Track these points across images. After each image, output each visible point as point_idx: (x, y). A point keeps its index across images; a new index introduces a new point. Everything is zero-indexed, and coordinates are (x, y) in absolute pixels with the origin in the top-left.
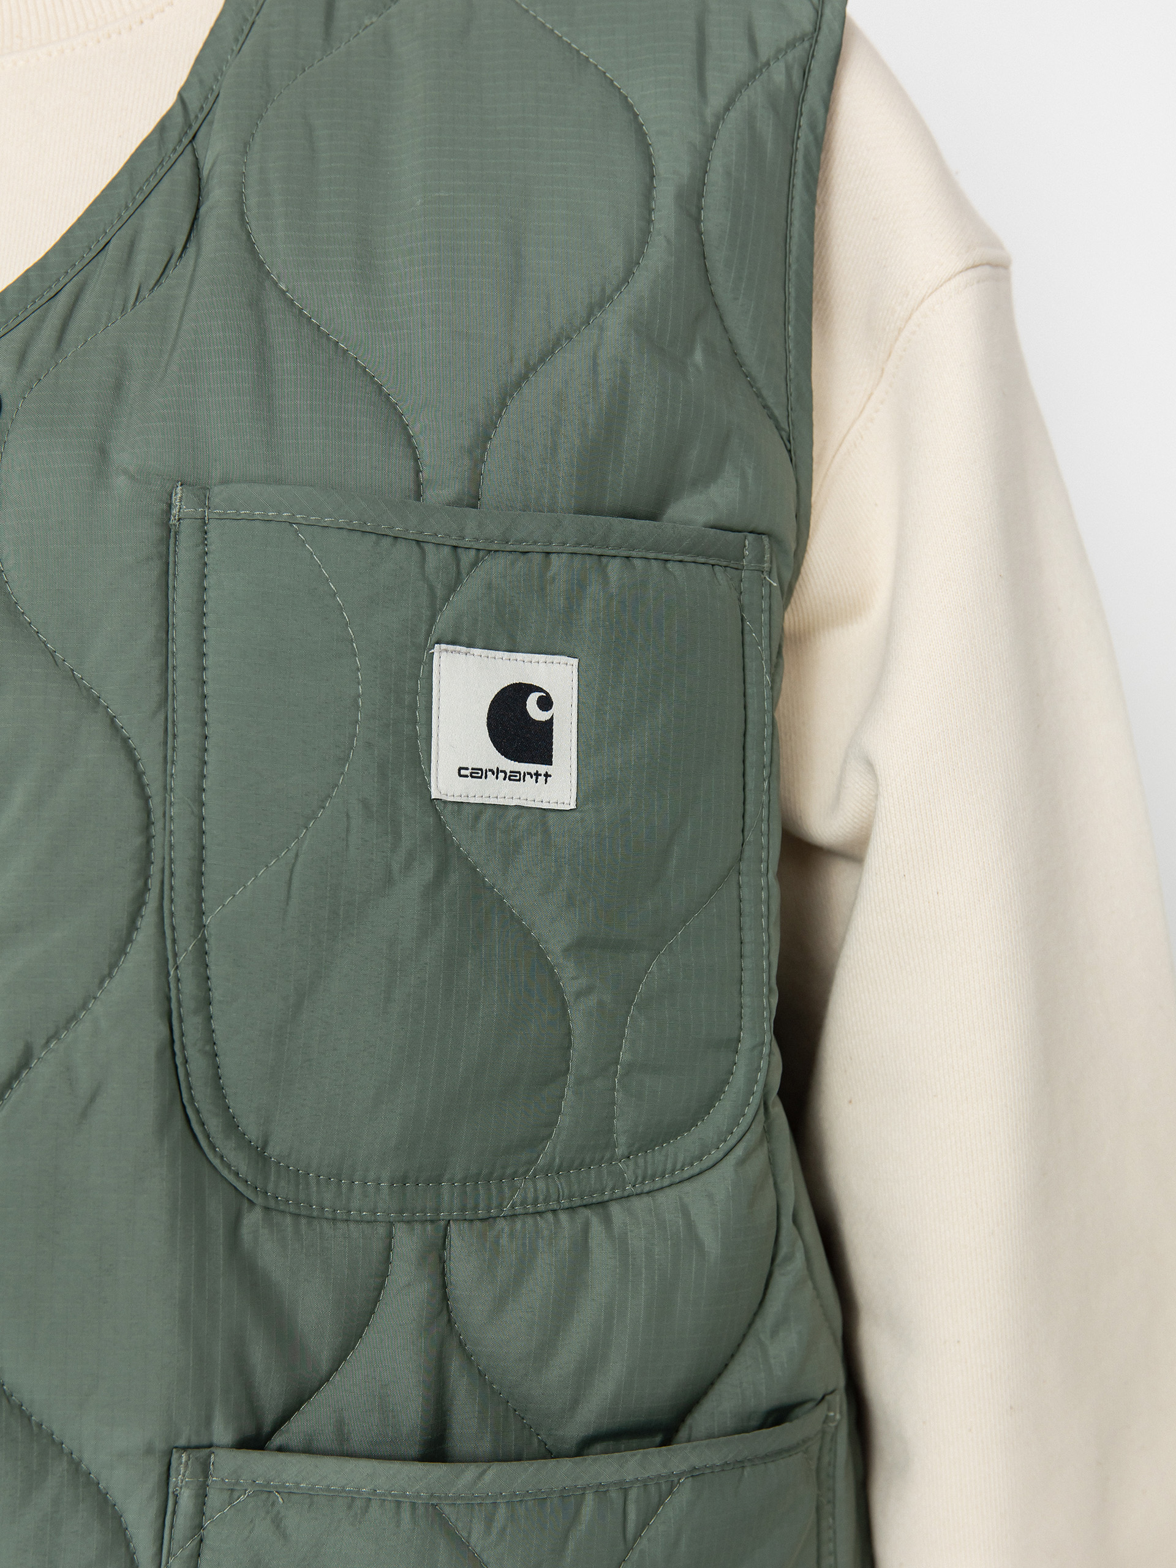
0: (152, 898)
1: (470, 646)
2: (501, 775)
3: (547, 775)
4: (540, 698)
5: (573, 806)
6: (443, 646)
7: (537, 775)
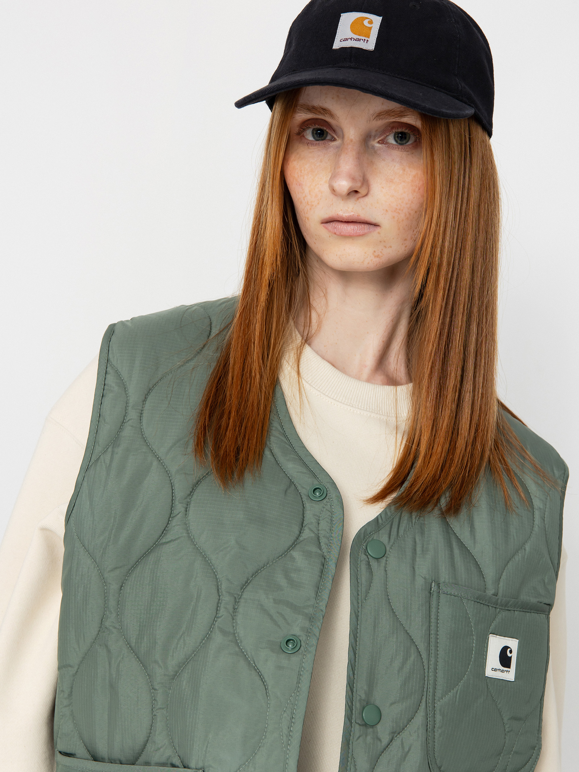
0: (424, 700)
1: (496, 635)
2: (500, 671)
3: (509, 671)
4: (510, 650)
5: (514, 680)
6: (492, 635)
7: (507, 671)
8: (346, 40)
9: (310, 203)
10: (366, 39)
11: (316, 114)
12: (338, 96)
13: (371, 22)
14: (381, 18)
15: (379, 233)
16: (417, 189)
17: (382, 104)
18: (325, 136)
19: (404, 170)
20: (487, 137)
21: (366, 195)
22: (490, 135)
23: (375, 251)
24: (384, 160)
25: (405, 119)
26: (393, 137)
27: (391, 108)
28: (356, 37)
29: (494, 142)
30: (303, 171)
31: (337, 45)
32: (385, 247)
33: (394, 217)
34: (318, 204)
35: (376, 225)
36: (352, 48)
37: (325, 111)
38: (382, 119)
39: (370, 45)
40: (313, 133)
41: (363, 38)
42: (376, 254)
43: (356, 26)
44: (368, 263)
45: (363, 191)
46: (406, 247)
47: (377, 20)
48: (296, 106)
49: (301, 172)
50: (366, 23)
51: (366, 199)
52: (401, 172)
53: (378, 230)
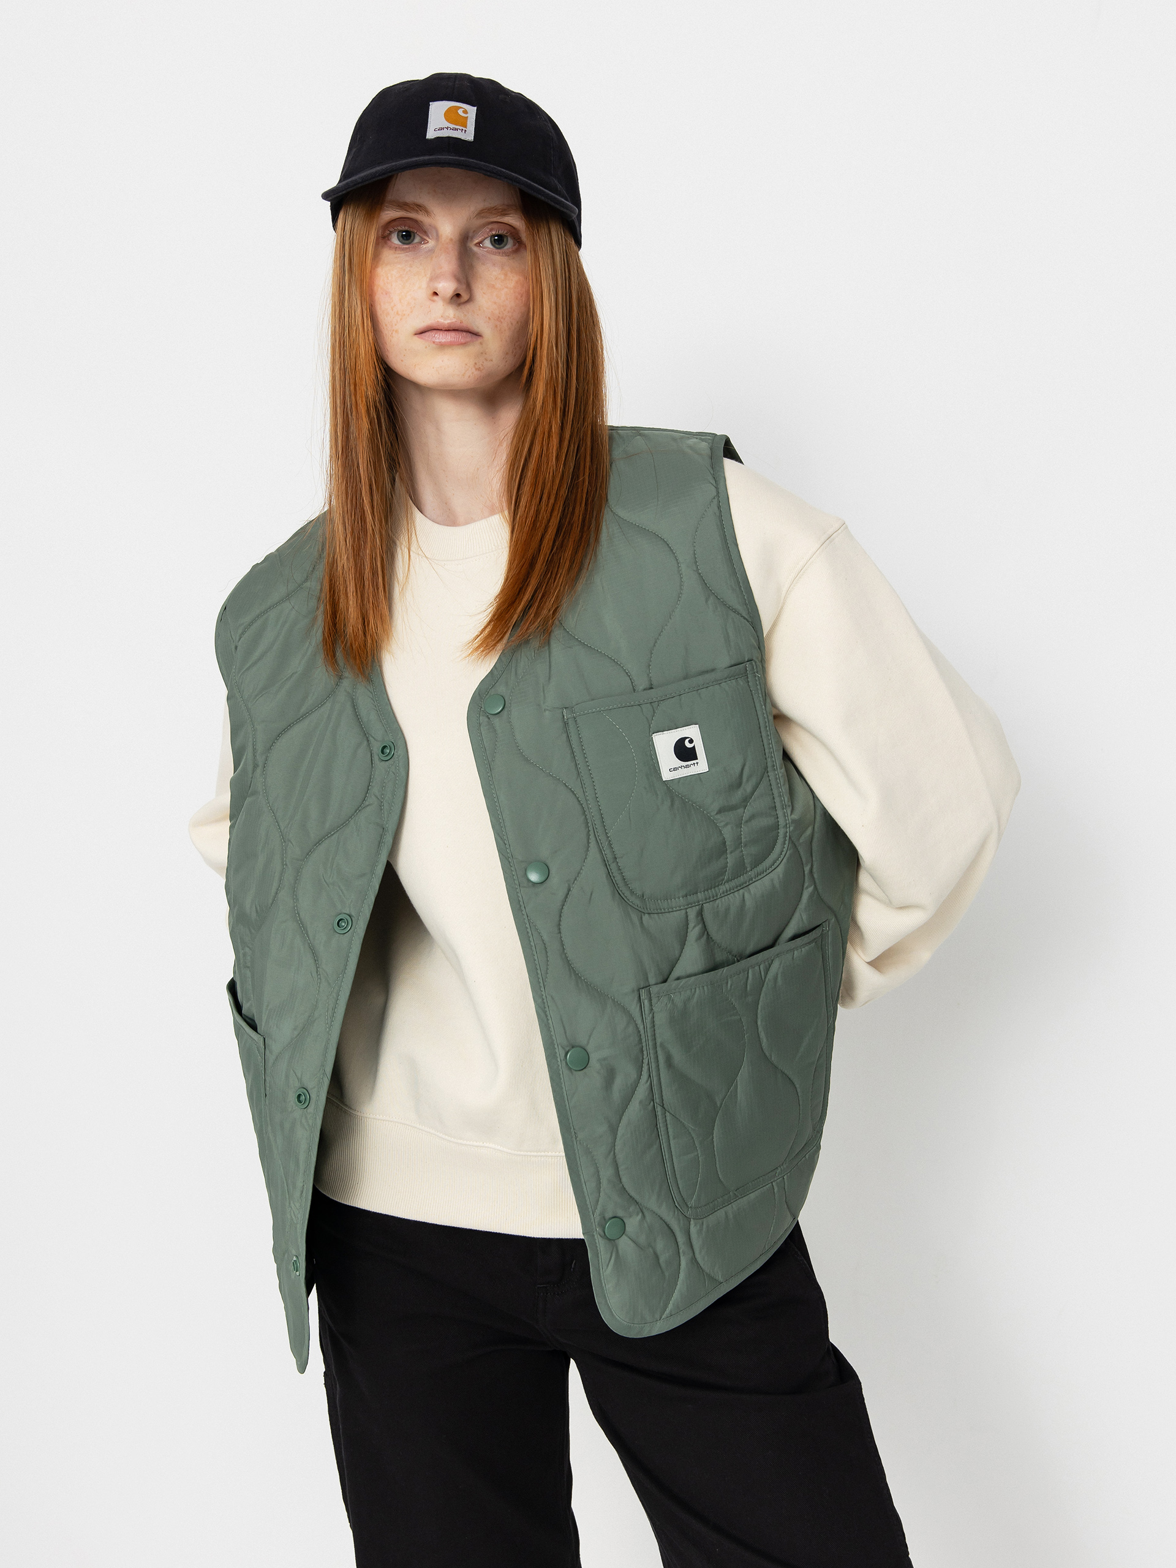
0: (592, 833)
1: (663, 731)
2: (683, 767)
3: (697, 763)
4: (689, 740)
5: (707, 770)
6: (655, 734)
7: (694, 764)
8: (442, 129)
9: (400, 313)
10: (464, 129)
11: (407, 211)
12: (435, 191)
13: (465, 112)
14: (476, 108)
15: (481, 343)
16: (519, 297)
17: (485, 200)
18: (412, 238)
19: (506, 275)
20: (576, 248)
21: (468, 301)
22: (579, 243)
23: (476, 364)
24: (483, 264)
25: (507, 218)
26: (489, 241)
27: (492, 205)
28: (452, 126)
29: (583, 253)
30: (390, 278)
31: (431, 134)
32: (486, 360)
33: (496, 326)
34: (411, 312)
35: (477, 335)
36: (449, 137)
37: (419, 208)
38: (483, 217)
39: (469, 135)
40: (398, 235)
41: (461, 128)
42: (477, 367)
43: (450, 115)
44: (469, 377)
45: (465, 297)
46: (506, 361)
47: (472, 111)
48: (382, 204)
49: (388, 279)
50: (460, 112)
51: (468, 306)
52: (503, 277)
53: (480, 340)
